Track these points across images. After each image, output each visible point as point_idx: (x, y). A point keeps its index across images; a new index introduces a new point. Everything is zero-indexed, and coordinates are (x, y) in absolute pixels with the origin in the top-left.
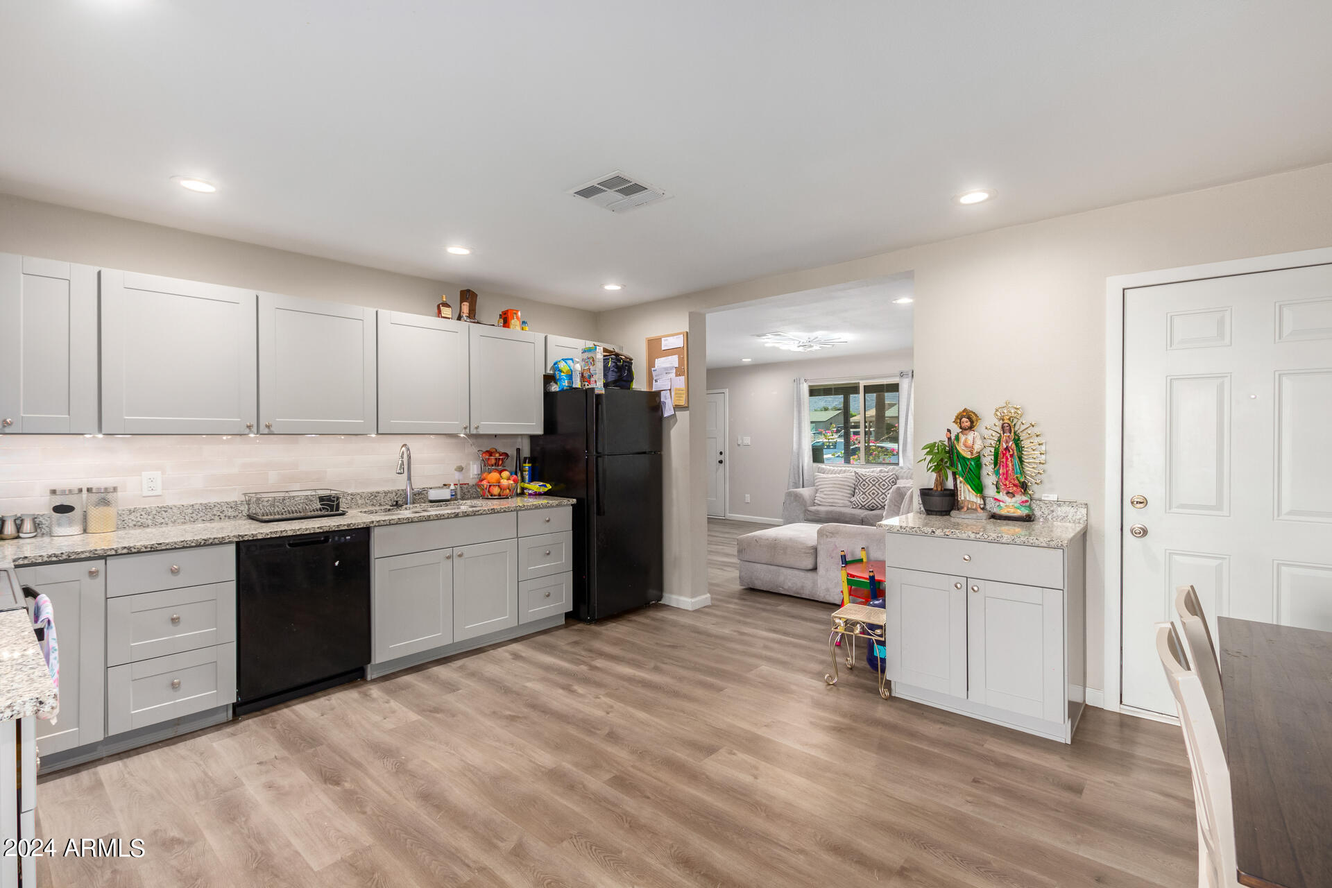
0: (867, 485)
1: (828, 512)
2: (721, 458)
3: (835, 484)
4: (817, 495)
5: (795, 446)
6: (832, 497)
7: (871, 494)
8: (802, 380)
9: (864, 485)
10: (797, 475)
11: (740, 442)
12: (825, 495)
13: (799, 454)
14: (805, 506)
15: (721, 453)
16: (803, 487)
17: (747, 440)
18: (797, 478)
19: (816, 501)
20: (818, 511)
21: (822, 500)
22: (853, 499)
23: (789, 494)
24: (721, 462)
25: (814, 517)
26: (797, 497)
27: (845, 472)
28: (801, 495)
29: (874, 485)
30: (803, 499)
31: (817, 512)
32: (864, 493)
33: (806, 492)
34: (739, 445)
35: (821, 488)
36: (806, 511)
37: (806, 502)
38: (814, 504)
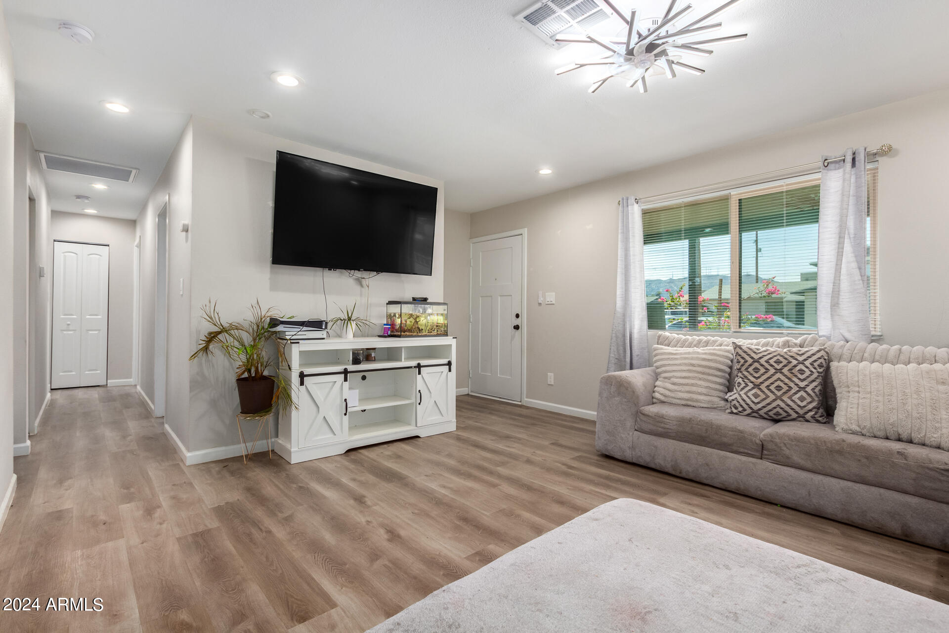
0: (762, 370)
1: (682, 421)
2: (517, 322)
3: (693, 365)
4: (658, 383)
5: (619, 303)
6: (687, 388)
7: (772, 388)
8: (632, 200)
9: (756, 370)
10: (621, 348)
11: (541, 300)
12: (674, 384)
13: (625, 316)
14: (636, 404)
15: (517, 316)
16: (631, 368)
17: (551, 297)
18: (621, 352)
19: (657, 395)
20: (662, 417)
21: (667, 393)
22: (730, 396)
23: (608, 381)
24: (517, 327)
25: (654, 428)
26: (622, 388)
27: (707, 343)
28: (629, 383)
29: (780, 371)
30: (634, 392)
31: (659, 419)
32: (757, 386)
33: (637, 377)
34: (540, 304)
35: (665, 372)
36: (638, 414)
37: (638, 397)
38: (653, 401)
